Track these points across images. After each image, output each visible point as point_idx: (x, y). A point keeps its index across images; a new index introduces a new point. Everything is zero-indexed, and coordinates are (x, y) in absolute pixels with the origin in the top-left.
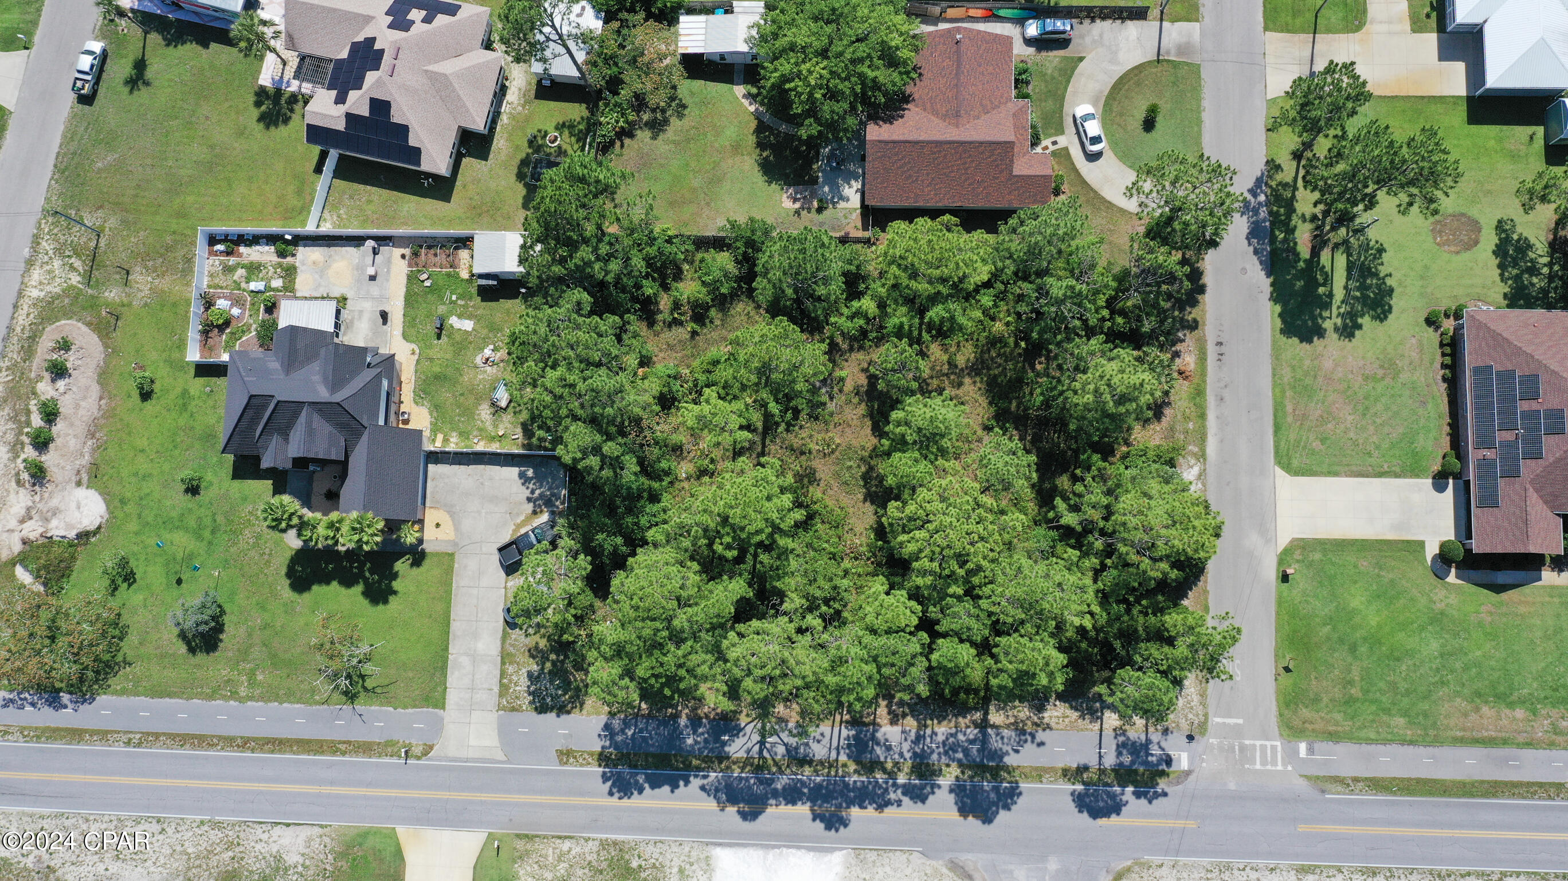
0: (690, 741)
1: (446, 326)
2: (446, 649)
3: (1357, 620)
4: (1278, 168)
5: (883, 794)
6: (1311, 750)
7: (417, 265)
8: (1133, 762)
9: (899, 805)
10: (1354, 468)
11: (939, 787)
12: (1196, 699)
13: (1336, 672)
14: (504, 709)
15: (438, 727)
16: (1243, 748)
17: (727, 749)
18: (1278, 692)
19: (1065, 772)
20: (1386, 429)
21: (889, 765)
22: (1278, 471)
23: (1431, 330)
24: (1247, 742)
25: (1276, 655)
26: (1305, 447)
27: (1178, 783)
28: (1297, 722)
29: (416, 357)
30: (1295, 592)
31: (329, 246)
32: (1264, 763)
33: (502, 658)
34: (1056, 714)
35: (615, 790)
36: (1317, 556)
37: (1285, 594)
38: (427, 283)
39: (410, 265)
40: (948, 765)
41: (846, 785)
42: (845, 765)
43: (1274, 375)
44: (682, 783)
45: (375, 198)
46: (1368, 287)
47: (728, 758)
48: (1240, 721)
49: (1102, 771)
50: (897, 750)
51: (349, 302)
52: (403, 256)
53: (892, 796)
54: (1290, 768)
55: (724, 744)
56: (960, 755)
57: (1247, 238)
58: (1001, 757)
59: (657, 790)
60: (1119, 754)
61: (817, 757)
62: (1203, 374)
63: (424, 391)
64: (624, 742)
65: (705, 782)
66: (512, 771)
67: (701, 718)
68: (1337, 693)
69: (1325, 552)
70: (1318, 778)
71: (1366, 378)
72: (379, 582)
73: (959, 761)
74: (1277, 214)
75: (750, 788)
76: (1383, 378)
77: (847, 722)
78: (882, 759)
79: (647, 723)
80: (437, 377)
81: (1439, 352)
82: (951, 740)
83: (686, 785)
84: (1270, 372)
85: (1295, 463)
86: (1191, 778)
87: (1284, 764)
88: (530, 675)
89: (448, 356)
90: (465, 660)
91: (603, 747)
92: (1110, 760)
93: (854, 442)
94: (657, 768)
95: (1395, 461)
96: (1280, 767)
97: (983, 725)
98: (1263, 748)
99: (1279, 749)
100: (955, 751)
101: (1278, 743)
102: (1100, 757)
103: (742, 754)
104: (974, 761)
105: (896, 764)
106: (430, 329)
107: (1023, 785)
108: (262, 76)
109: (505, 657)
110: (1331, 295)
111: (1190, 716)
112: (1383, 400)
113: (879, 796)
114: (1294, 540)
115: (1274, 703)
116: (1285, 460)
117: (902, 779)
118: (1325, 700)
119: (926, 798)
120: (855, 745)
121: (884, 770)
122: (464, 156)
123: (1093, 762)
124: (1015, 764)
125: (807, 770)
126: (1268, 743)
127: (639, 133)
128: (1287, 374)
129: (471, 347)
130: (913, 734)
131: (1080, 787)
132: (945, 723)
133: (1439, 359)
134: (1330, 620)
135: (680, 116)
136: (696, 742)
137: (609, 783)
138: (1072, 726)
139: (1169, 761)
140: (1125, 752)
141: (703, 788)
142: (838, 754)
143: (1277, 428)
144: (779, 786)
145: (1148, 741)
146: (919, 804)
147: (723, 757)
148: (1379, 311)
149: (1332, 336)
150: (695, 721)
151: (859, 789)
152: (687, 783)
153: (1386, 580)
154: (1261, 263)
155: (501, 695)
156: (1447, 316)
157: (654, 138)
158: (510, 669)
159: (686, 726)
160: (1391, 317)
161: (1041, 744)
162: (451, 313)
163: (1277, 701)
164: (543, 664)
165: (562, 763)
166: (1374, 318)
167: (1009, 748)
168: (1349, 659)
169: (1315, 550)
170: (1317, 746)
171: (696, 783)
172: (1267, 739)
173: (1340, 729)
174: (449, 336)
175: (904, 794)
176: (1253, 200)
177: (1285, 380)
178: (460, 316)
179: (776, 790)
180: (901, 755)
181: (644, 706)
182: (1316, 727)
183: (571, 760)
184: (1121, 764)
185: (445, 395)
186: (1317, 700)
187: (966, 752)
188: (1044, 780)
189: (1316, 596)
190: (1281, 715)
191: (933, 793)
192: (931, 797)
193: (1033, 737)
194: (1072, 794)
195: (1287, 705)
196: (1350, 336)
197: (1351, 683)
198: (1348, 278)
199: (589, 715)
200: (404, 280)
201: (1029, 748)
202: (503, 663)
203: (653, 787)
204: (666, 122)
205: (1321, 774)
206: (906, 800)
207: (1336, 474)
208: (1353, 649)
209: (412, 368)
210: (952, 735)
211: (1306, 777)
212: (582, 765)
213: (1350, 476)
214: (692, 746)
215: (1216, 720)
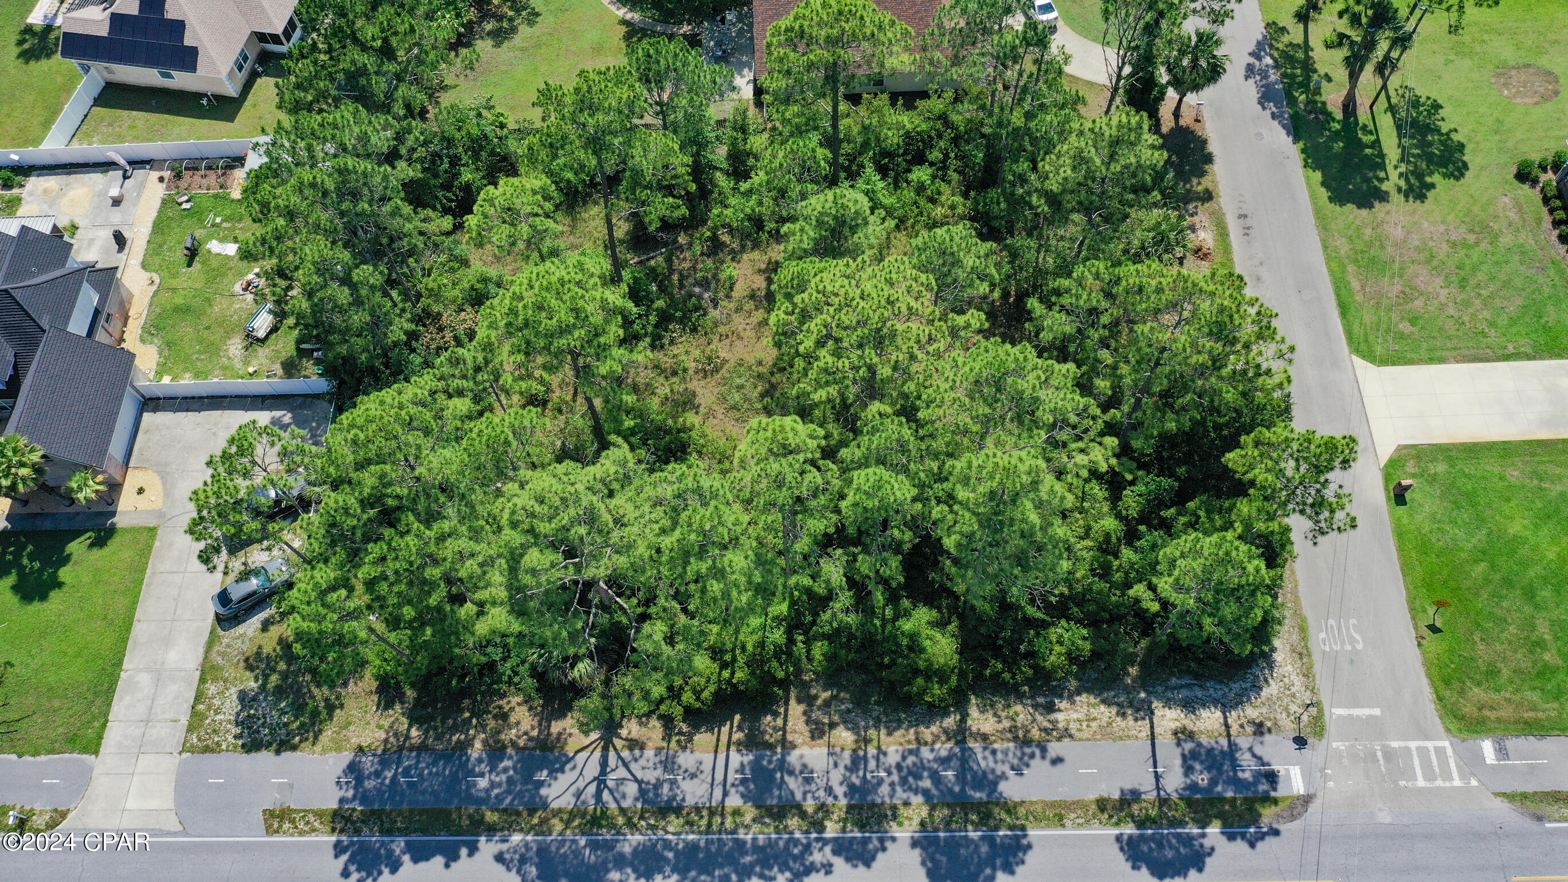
0: (483, 783)
1: (202, 251)
2: (119, 664)
3: (1524, 551)
4: (1283, 30)
5: (802, 854)
6: (1502, 752)
7: (177, 187)
8: (1213, 782)
9: (828, 872)
10: (1466, 352)
11: (894, 839)
12: (1298, 683)
13: (1512, 629)
14: (192, 750)
15: (82, 781)
16: (1390, 755)
17: (543, 791)
18: (1427, 664)
19: (1102, 804)
20: (1498, 303)
21: (809, 805)
22: (1357, 361)
23: (1526, 187)
24: (1395, 744)
25: (1412, 609)
26: (1388, 330)
27: (1293, 818)
28: (1468, 709)
29: (155, 288)
30: (1419, 518)
31: (69, 174)
32: (1429, 776)
33: (203, 673)
34: (1075, 716)
35: (352, 868)
36: (1441, 468)
37: (1405, 521)
38: (185, 206)
39: (168, 188)
40: (907, 804)
41: (740, 844)
42: (736, 812)
43: (1325, 248)
44: (464, 851)
45: (139, 124)
46: (1430, 144)
47: (545, 806)
48: (1377, 712)
49: (1163, 802)
50: (822, 783)
51: (79, 232)
52: (161, 179)
53: (817, 857)
54: (1474, 783)
55: (541, 784)
56: (926, 783)
57: (1260, 103)
58: (995, 784)
59: (422, 865)
60: (1188, 770)
61: (690, 801)
62: (1227, 250)
63: (156, 327)
64: (378, 790)
65: (504, 847)
66: (184, 848)
67: (504, 747)
68: (1521, 658)
69: (1451, 461)
70: (1524, 796)
71: (1454, 245)
72: (41, 571)
73: (926, 793)
74: (1293, 77)
75: (577, 853)
76: (1477, 244)
77: (739, 743)
78: (799, 796)
79: (418, 756)
80: (177, 309)
81: (1545, 210)
82: (911, 760)
83: (471, 854)
84: (1319, 245)
85: (1379, 350)
86: (1313, 808)
87: (1463, 776)
88: (242, 696)
89: (198, 286)
90: (144, 679)
91: (342, 801)
92: (1174, 781)
93: (745, 356)
94: (424, 832)
95: (1522, 341)
96: (1457, 783)
97: (960, 735)
98: (1423, 752)
99: (1449, 751)
100: (918, 777)
101: (1447, 744)
102: (1157, 777)
103: (566, 802)
104: (950, 791)
105: (822, 807)
106: (180, 255)
107: (1034, 833)
108: (32, 15)
109: (208, 672)
110: (1382, 156)
111: (1293, 708)
112: (1484, 268)
113: (795, 858)
114: (1400, 448)
115: (1425, 682)
116: (1363, 347)
117: (831, 830)
118: (1506, 673)
119: (873, 858)
120: (754, 780)
121: (803, 814)
122: (259, 75)
123: (1146, 785)
124: (1017, 799)
125: (674, 823)
126: (1430, 745)
127: (479, 42)
128: (1344, 247)
129: (230, 274)
130: (846, 757)
131: (1129, 830)
132: (898, 733)
133: (1547, 220)
134: (1482, 554)
135: (531, 23)
136: (493, 785)
137: (344, 858)
138: (1106, 732)
139: (1272, 778)
140: (1198, 766)
141: (499, 858)
142: (725, 794)
143: (1344, 309)
144: (627, 849)
145: (1233, 747)
146: (862, 868)
147: (537, 805)
148: (1451, 167)
149: (1397, 198)
150: (496, 751)
151: (762, 849)
152: (473, 849)
153: (1554, 494)
154: (1284, 127)
155: (190, 729)
156: (1543, 168)
157: (498, 45)
158: (212, 689)
159: (480, 761)
160: (1468, 174)
161: (1057, 761)
162: (211, 237)
163: (1429, 676)
164: (266, 677)
165: (270, 831)
166: (1445, 176)
167: (1006, 768)
168: (1528, 609)
169: (1435, 460)
170: (1511, 744)
171: (488, 847)
172: (1427, 738)
173: (1540, 715)
174: (203, 263)
175: (836, 852)
176: (1257, 63)
177: (1342, 252)
178: (222, 240)
179: (621, 855)
180: (829, 790)
181: (414, 732)
182: (1502, 713)
183: (286, 825)
184: (1193, 787)
185: (186, 331)
186: (1492, 672)
187: (935, 777)
188: (1067, 823)
189: (1453, 522)
190: (1440, 699)
191: (884, 849)
192: (880, 856)
193: (1044, 750)
194: (1118, 838)
195: (1447, 682)
196: (1421, 197)
197: (1540, 644)
198: (1399, 137)
199: (324, 751)
200: (157, 204)
201: (1038, 766)
202: (202, 680)
203: (416, 860)
204: (514, 30)
205: (1530, 788)
206: (839, 862)
207: (1442, 361)
208: (1530, 594)
209: (147, 300)
210: (911, 752)
211: (1504, 795)
212: (302, 833)
213: (1463, 361)
214: (487, 791)
215: (1335, 712)
